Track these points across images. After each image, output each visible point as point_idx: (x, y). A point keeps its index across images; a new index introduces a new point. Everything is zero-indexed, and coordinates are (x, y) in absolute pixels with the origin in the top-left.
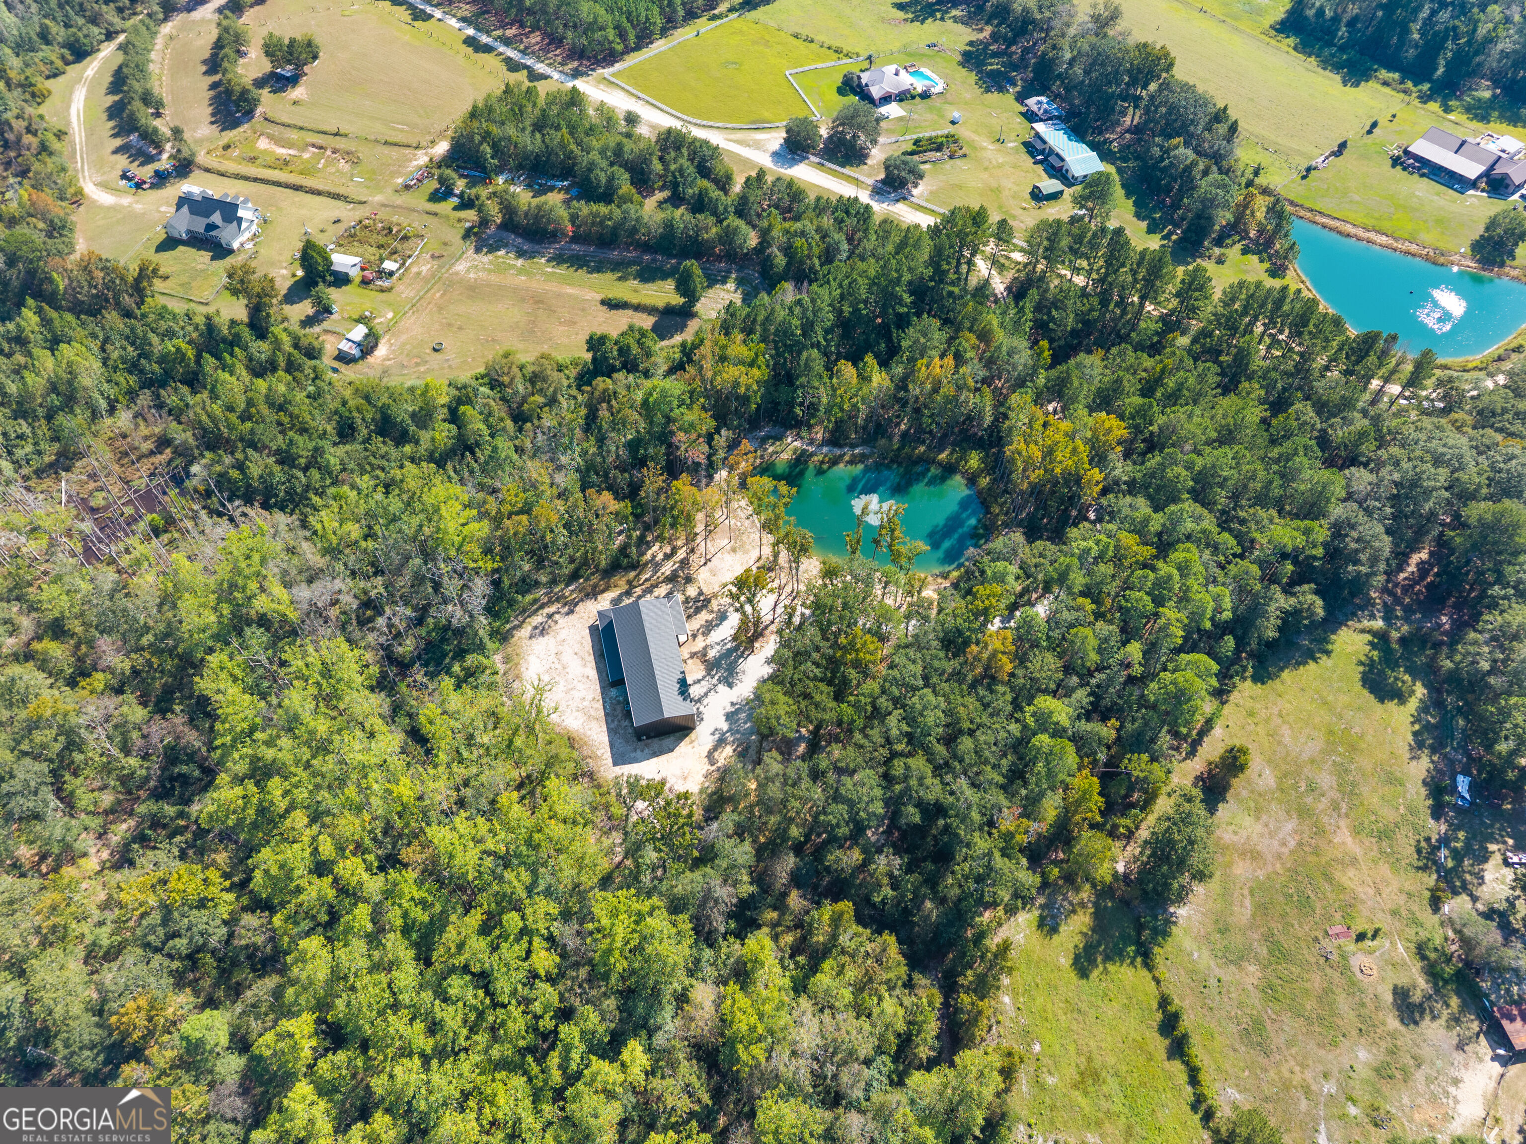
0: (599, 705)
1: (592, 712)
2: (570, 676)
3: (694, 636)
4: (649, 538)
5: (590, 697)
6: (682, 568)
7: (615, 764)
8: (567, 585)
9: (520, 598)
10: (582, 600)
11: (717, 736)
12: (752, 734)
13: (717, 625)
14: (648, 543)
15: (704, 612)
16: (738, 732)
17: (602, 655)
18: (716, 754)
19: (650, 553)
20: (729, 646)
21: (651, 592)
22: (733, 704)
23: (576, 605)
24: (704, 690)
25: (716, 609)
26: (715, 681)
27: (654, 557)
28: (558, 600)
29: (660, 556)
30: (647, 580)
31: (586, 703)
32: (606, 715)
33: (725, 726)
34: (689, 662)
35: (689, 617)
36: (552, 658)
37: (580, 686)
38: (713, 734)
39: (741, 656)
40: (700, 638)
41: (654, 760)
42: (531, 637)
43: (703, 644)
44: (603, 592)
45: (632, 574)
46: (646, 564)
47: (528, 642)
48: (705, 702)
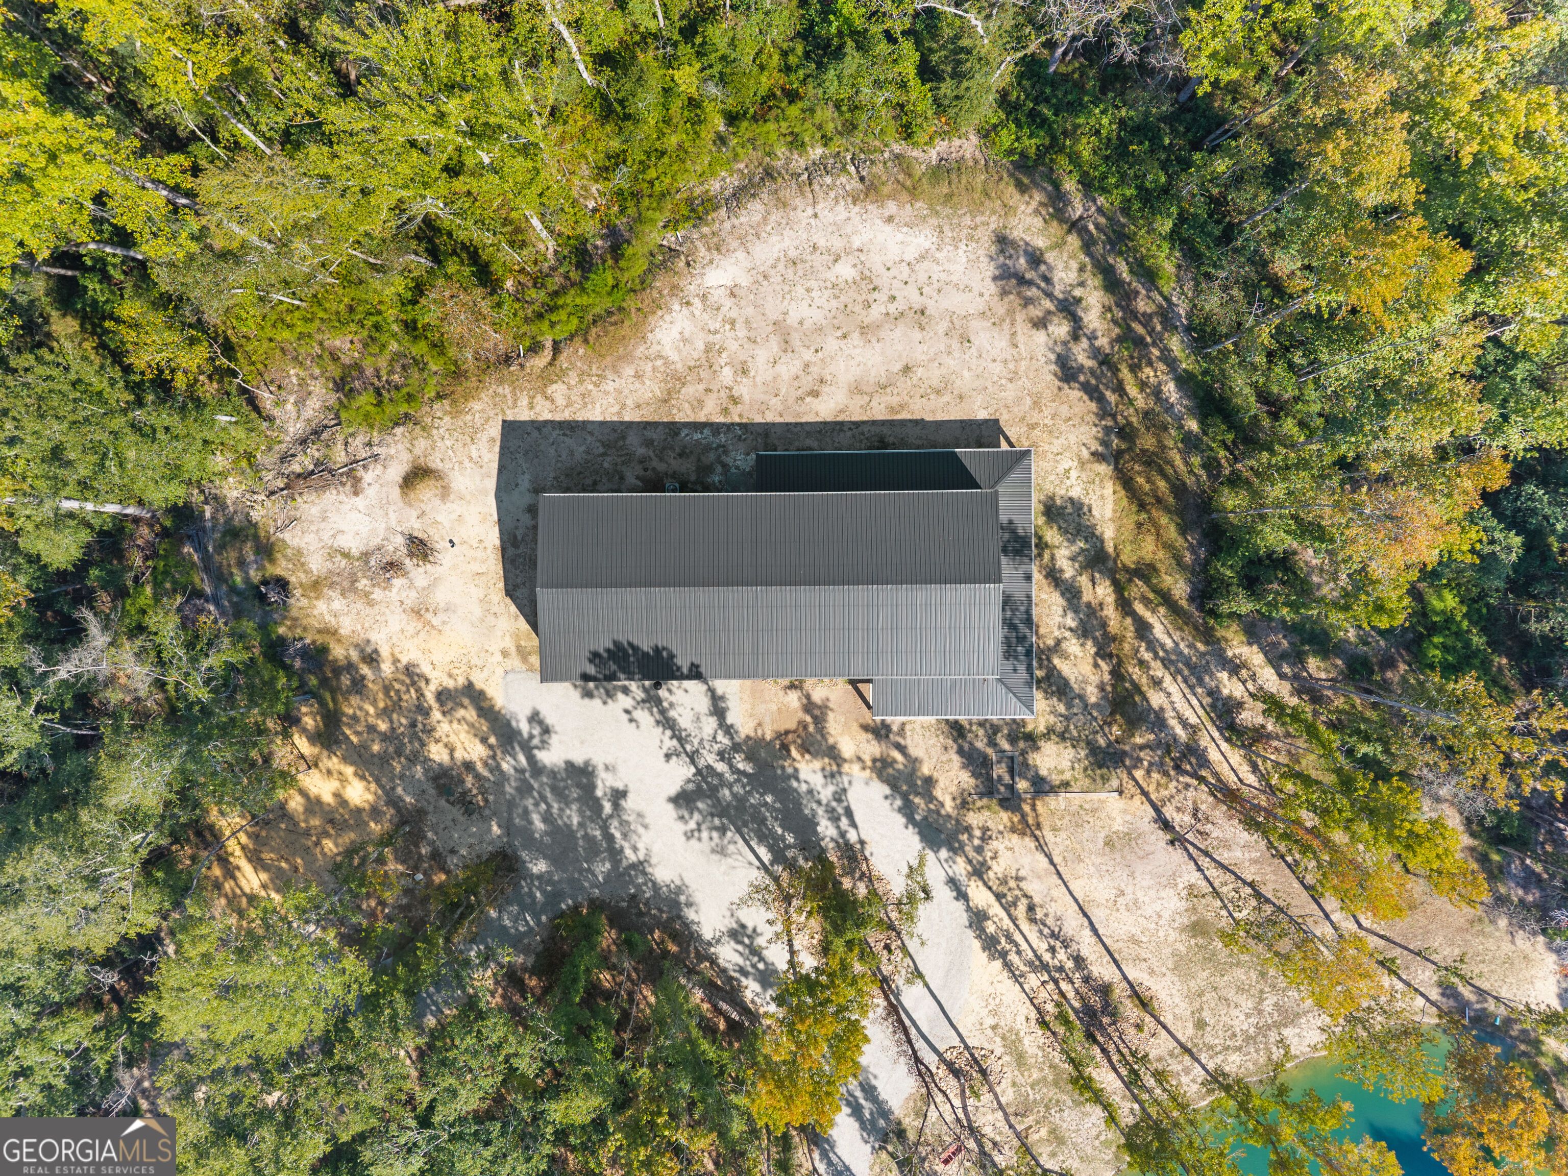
0: (710, 412)
1: (691, 390)
2: (832, 344)
3: (880, 732)
4: (1313, 664)
5: (743, 390)
6: (1167, 746)
7: (509, 428)
8: (1184, 381)
9: (1166, 225)
10: (1105, 412)
11: (524, 727)
12: (508, 827)
13: (908, 811)
14: (1298, 658)
15: (966, 779)
16: (525, 789)
17: (883, 443)
18: (470, 714)
19: (1254, 656)
20: (826, 829)
21: (1084, 632)
22: (618, 795)
23: (1092, 392)
24: (684, 721)
25: (974, 819)
26: (709, 758)
27: (1235, 668)
28: (1126, 337)
29: (1231, 687)
30: (1143, 629)
31: (727, 375)
32: (673, 428)
33: (551, 757)
34: (794, 699)
35: (957, 730)
36: (910, 297)
37: (788, 368)
38: (535, 718)
39: (779, 856)
40: (872, 748)
41: (493, 537)
42: (1002, 241)
43: (847, 748)
44: (1125, 481)
45: (1180, 588)
46: (1207, 635)
47: (985, 236)
48: (642, 716)
